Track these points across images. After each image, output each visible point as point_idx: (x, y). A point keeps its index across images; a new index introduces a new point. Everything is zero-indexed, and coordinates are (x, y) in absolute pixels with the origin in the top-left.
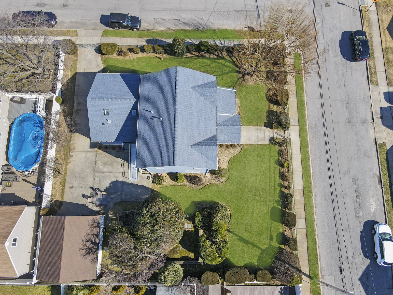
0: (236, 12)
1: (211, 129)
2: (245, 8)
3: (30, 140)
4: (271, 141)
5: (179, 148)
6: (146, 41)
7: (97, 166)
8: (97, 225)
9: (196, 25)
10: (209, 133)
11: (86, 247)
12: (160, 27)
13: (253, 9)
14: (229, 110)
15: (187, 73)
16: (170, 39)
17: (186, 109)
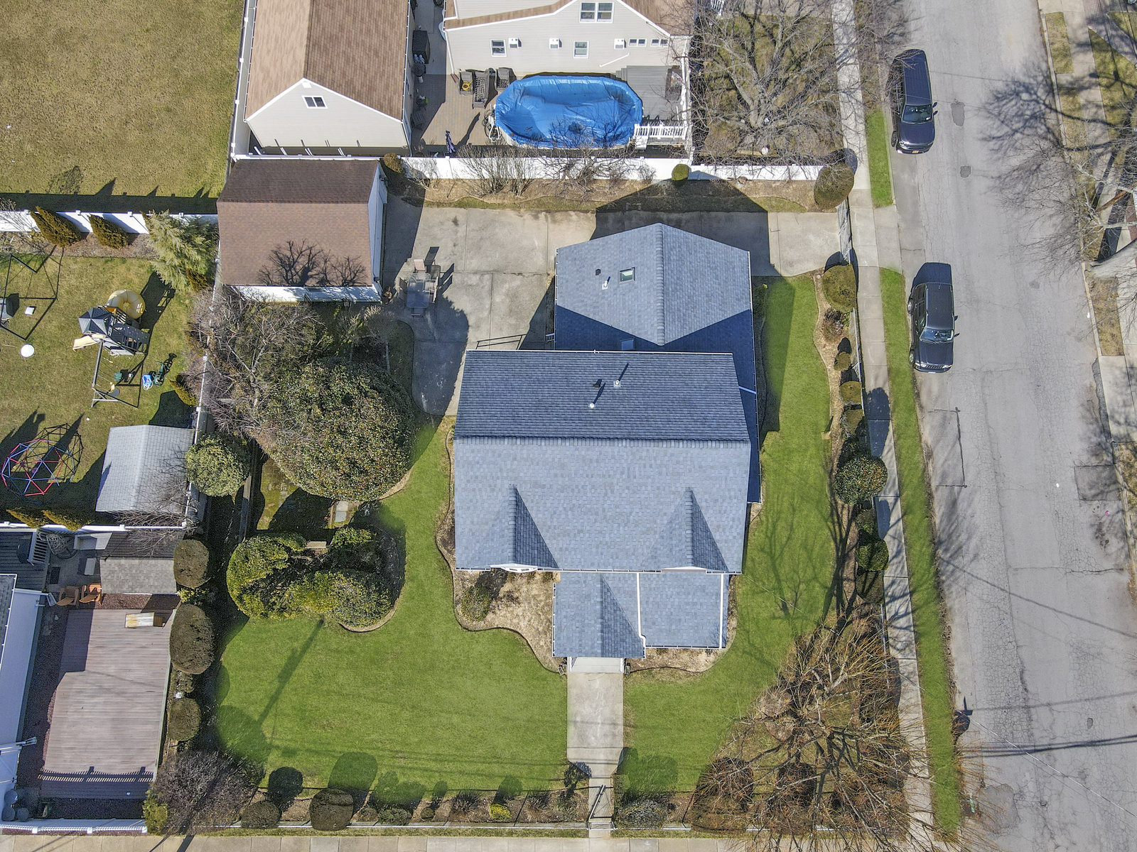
0: (1017, 670)
1: (573, 553)
2: (1038, 703)
3: (570, 119)
4: (579, 770)
5: (505, 452)
6: (879, 389)
7: (509, 277)
8: (349, 278)
9: (954, 538)
10: (561, 546)
11: (295, 257)
12: (933, 427)
13: (1037, 734)
14: (654, 624)
15: (731, 475)
16: (894, 458)
17: (622, 473)
